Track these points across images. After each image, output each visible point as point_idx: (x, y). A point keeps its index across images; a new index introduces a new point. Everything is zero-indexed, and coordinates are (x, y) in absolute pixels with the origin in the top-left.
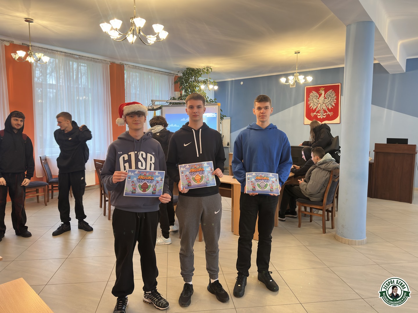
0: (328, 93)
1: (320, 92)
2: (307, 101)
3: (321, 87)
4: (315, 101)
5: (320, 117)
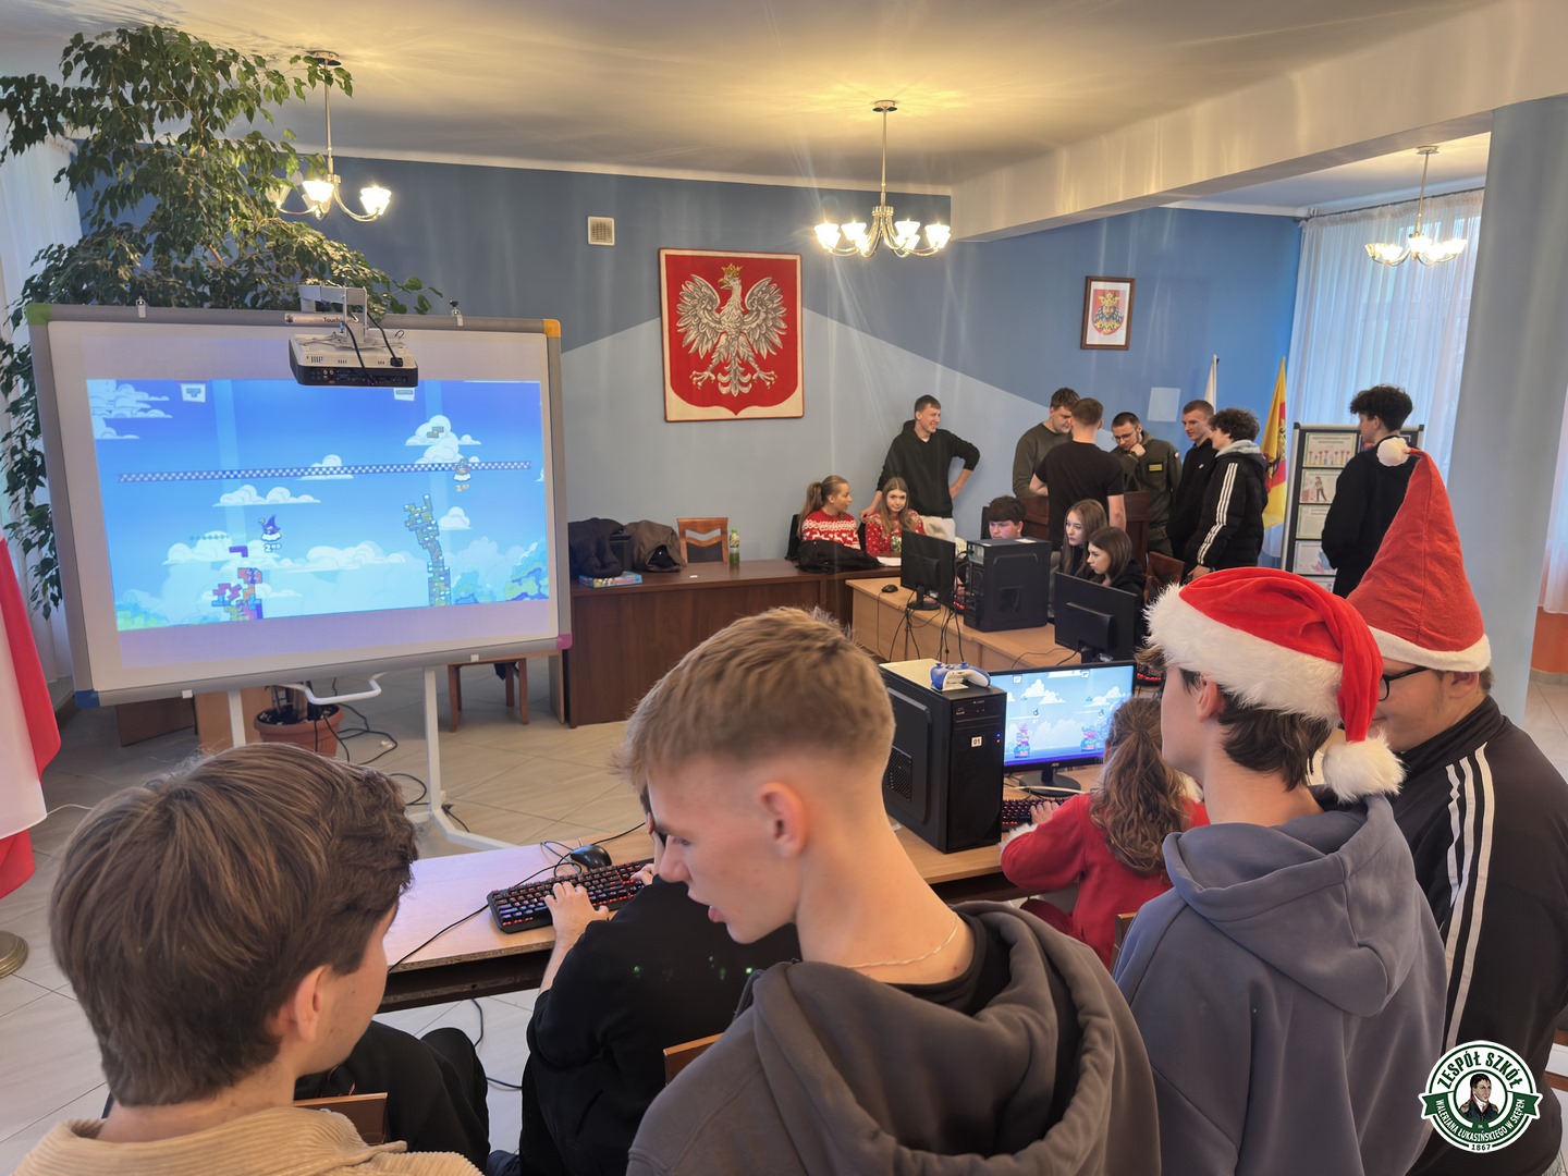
0: (755, 288)
1: (722, 284)
2: (674, 317)
3: (726, 261)
4: (705, 321)
5: (728, 388)
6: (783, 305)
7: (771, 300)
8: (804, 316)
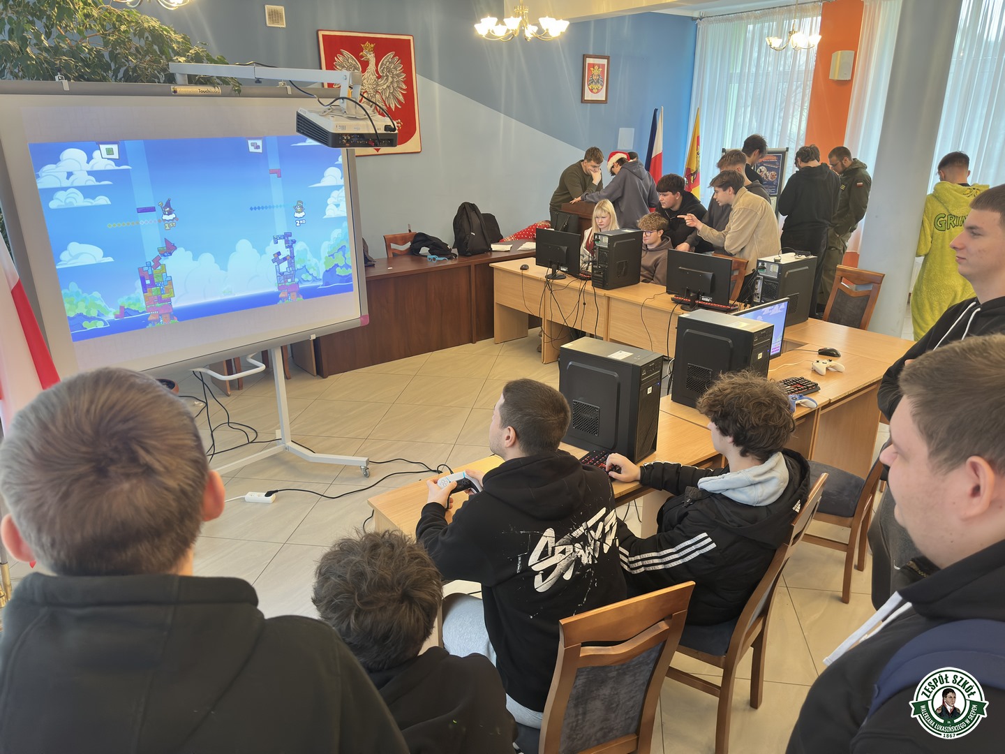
0: (384, 60)
1: (362, 57)
3: (364, 40)
6: (402, 72)
7: (395, 68)
8: (418, 80)
